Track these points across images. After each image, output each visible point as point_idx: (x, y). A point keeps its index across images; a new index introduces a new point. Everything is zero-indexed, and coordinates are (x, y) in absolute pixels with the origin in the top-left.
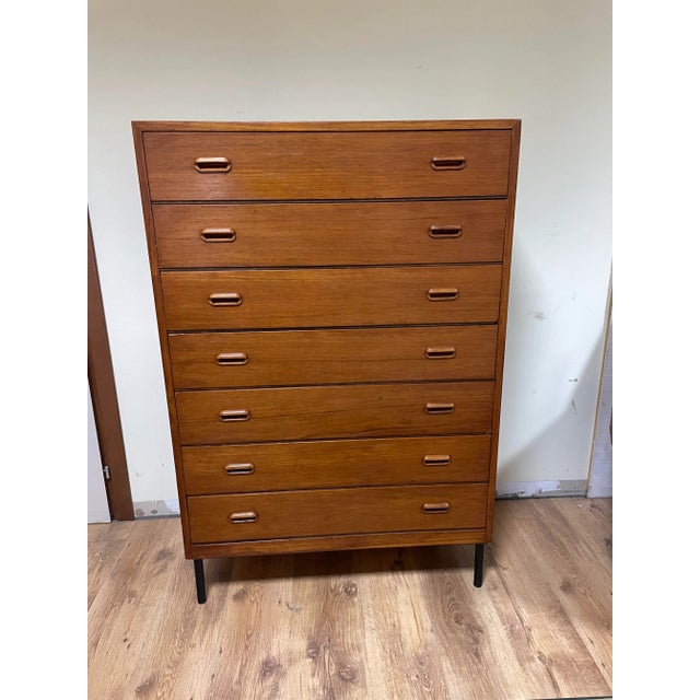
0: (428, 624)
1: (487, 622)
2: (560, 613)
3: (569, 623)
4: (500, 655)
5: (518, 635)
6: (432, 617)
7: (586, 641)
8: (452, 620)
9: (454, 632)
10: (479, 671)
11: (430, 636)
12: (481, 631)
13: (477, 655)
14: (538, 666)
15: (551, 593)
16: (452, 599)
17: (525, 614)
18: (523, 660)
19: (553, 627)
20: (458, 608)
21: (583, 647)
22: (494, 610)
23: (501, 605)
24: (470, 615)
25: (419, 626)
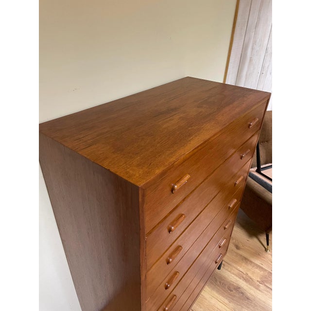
0: (226, 301)
1: (237, 283)
2: (246, 260)
3: (251, 262)
4: (252, 292)
5: (248, 280)
6: (223, 296)
7: (261, 265)
8: (229, 292)
9: (234, 296)
10: (254, 304)
11: (232, 305)
12: (239, 288)
13: (248, 299)
14: (262, 287)
15: (237, 254)
16: (220, 282)
17: (241, 269)
18: (257, 288)
19: (250, 267)
20: (225, 285)
21: (262, 268)
22: (233, 275)
23: (232, 271)
24: (230, 284)
25: (225, 304)
